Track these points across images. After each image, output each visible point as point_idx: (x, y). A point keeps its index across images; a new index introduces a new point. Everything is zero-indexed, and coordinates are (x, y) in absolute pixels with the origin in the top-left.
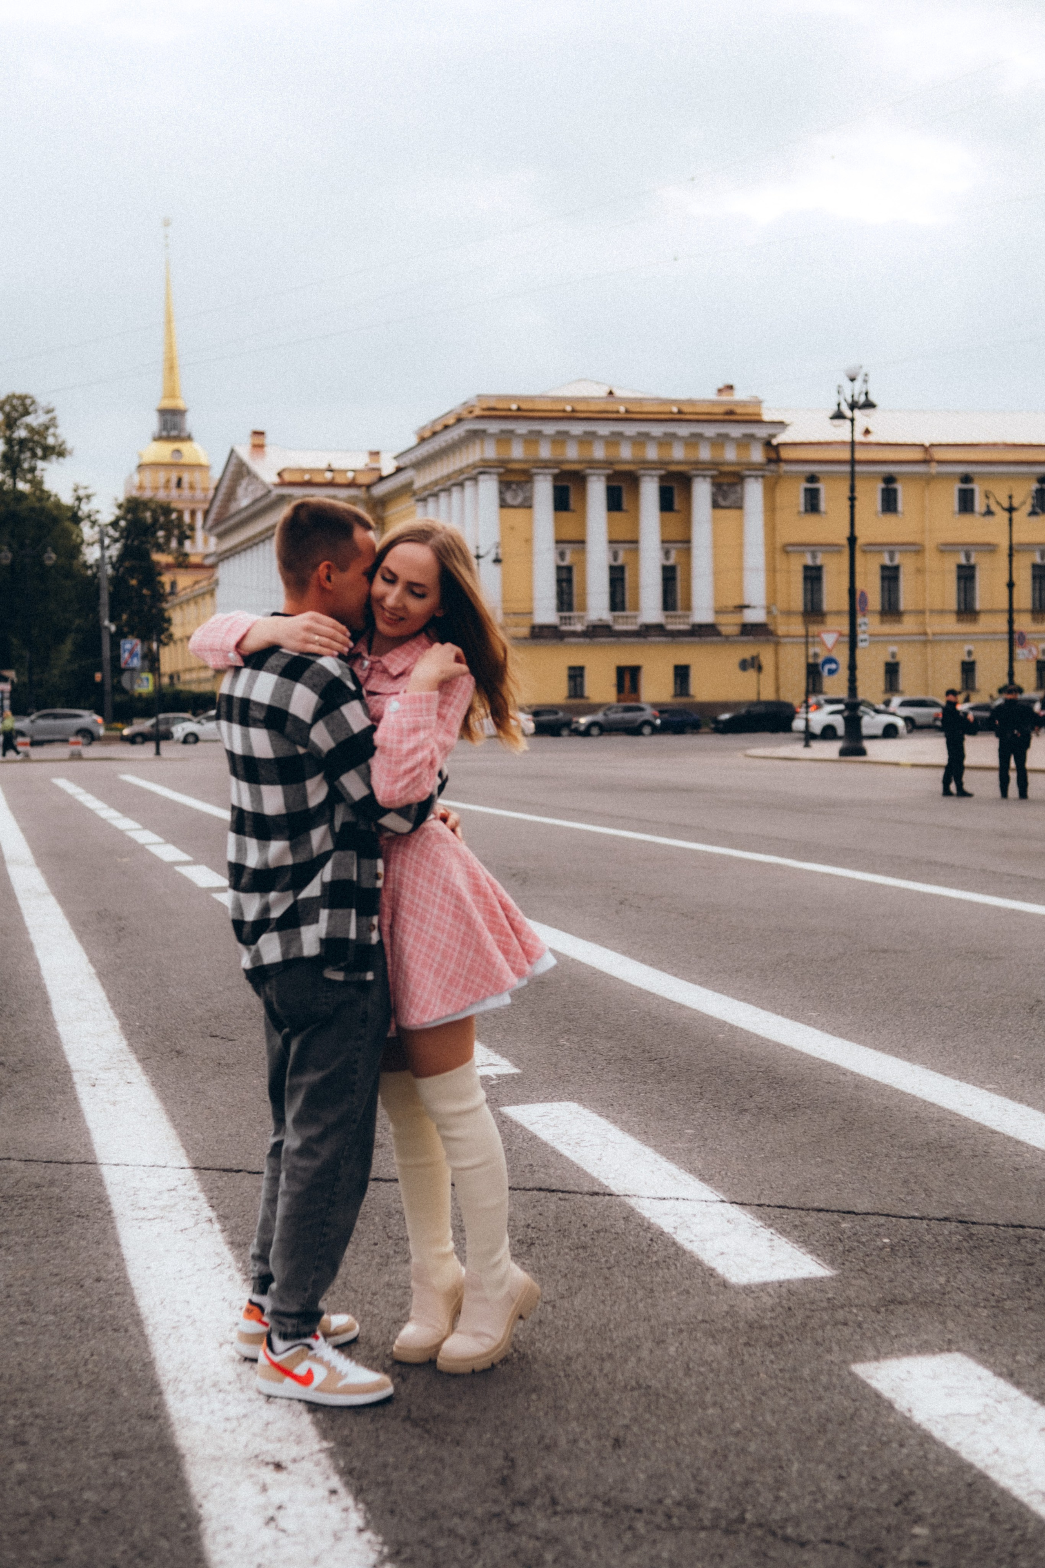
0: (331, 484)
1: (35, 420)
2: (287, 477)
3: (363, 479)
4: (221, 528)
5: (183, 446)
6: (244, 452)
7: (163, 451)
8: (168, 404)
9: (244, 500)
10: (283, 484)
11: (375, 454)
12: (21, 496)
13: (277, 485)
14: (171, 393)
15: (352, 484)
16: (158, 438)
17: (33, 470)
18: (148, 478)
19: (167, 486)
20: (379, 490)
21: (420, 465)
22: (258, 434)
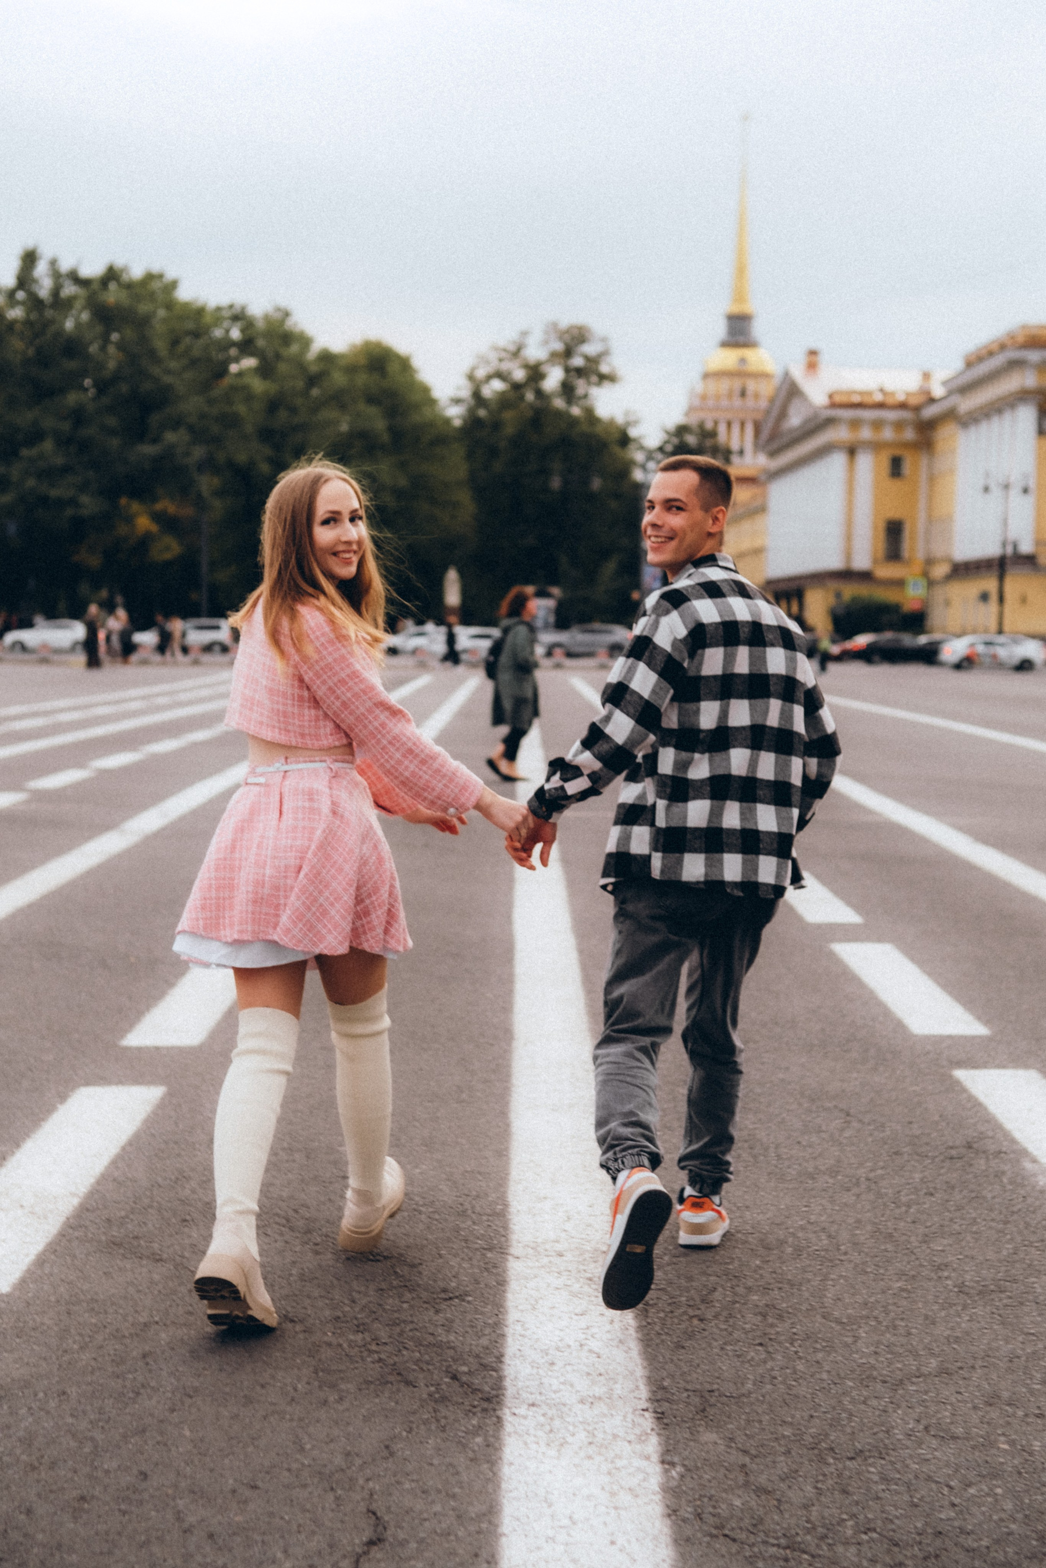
0: (881, 406)
1: (590, 349)
2: (838, 399)
3: (914, 401)
4: (775, 445)
5: (747, 353)
6: (798, 373)
7: (728, 358)
8: (736, 309)
9: (795, 419)
10: (833, 405)
11: (926, 376)
12: (573, 422)
13: (826, 408)
14: (739, 295)
15: (903, 406)
16: (725, 344)
17: (586, 396)
18: (713, 387)
19: (730, 395)
20: (929, 412)
21: (965, 389)
22: (813, 353)
